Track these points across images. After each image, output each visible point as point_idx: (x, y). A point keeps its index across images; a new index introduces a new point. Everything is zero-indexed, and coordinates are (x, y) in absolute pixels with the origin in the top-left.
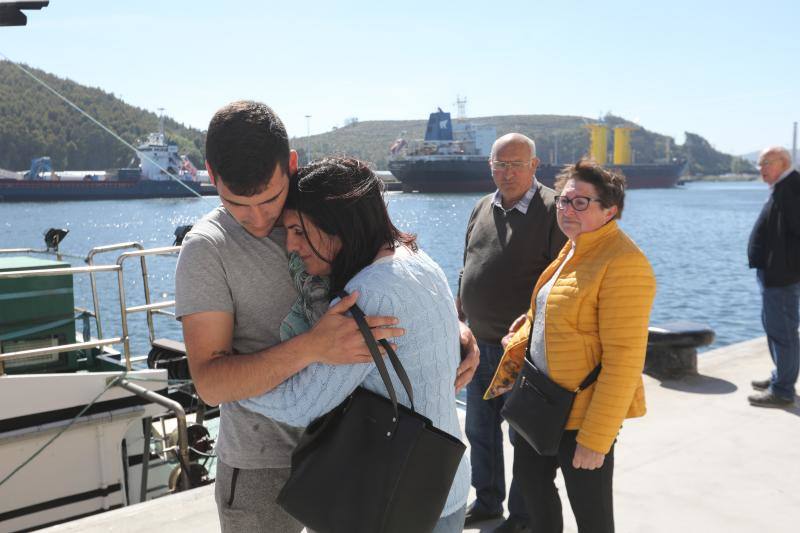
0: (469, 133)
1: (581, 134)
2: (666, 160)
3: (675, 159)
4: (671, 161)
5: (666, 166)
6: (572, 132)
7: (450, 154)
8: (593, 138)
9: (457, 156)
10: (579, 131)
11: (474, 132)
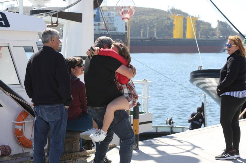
0: (110, 18)
1: (157, 19)
2: (217, 37)
3: (221, 36)
4: (219, 37)
5: (217, 40)
6: (152, 18)
7: (99, 30)
8: (174, 23)
9: (104, 31)
10: (156, 17)
11: (114, 17)
